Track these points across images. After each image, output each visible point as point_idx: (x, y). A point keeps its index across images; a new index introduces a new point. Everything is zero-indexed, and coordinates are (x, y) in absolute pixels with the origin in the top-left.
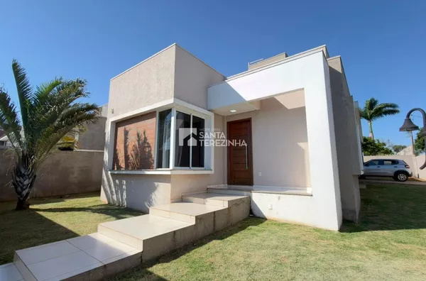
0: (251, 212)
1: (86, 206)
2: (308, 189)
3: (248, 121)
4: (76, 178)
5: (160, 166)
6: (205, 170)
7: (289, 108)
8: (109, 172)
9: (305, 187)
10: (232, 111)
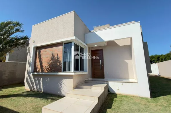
0: (109, 91)
1: (18, 93)
2: (130, 79)
3: (102, 50)
4: (7, 76)
5: (65, 70)
6: (84, 72)
7: (120, 45)
8: (32, 74)
9: (128, 78)
10: (95, 45)
